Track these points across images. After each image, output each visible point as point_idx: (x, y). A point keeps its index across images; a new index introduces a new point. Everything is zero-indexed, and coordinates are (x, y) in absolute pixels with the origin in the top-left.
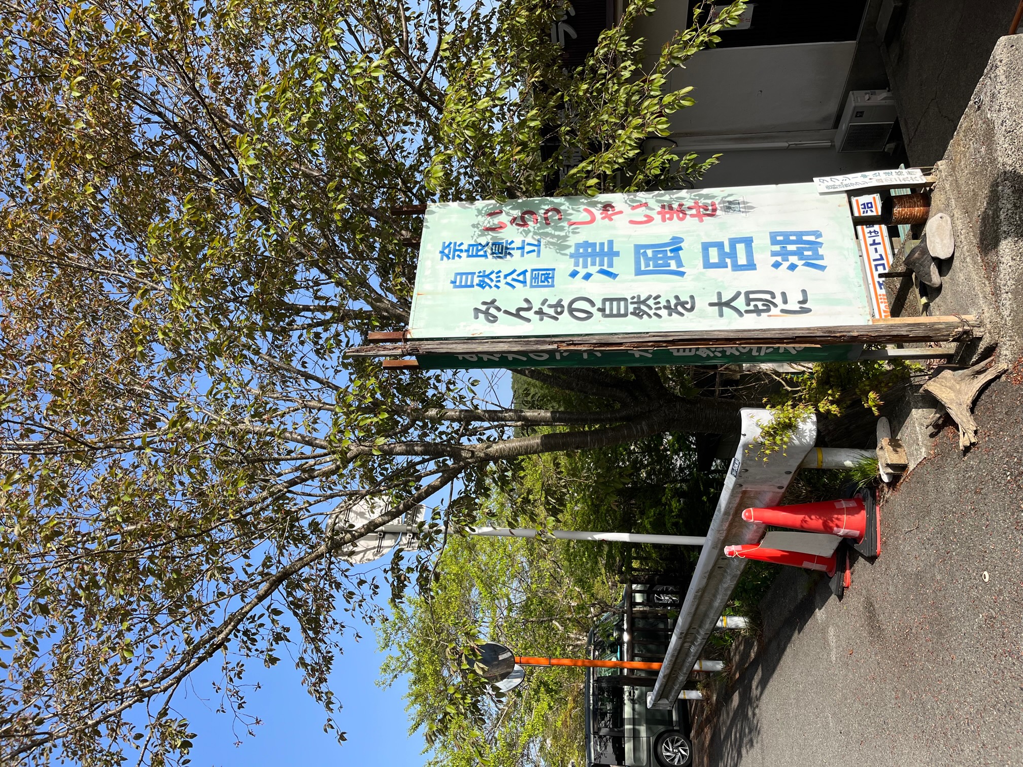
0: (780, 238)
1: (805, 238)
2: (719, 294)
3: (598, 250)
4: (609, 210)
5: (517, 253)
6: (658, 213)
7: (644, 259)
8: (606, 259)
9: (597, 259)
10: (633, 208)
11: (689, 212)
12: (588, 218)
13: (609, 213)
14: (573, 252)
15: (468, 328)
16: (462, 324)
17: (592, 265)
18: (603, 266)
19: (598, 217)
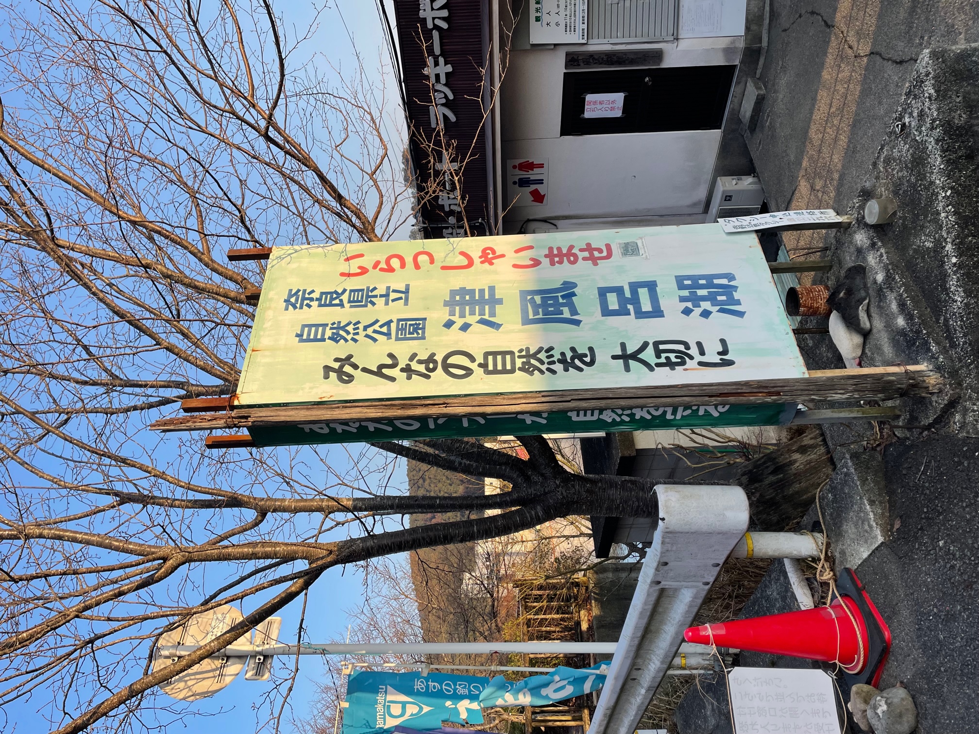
0: (687, 282)
1: (716, 281)
2: (623, 346)
3: (477, 298)
4: (489, 254)
5: (380, 302)
6: (546, 256)
7: (532, 307)
8: (487, 307)
9: (477, 307)
10: (517, 251)
11: (581, 255)
12: (465, 262)
13: (489, 256)
14: (448, 299)
15: (315, 391)
16: (307, 385)
17: (470, 314)
18: (484, 315)
19: (477, 261)
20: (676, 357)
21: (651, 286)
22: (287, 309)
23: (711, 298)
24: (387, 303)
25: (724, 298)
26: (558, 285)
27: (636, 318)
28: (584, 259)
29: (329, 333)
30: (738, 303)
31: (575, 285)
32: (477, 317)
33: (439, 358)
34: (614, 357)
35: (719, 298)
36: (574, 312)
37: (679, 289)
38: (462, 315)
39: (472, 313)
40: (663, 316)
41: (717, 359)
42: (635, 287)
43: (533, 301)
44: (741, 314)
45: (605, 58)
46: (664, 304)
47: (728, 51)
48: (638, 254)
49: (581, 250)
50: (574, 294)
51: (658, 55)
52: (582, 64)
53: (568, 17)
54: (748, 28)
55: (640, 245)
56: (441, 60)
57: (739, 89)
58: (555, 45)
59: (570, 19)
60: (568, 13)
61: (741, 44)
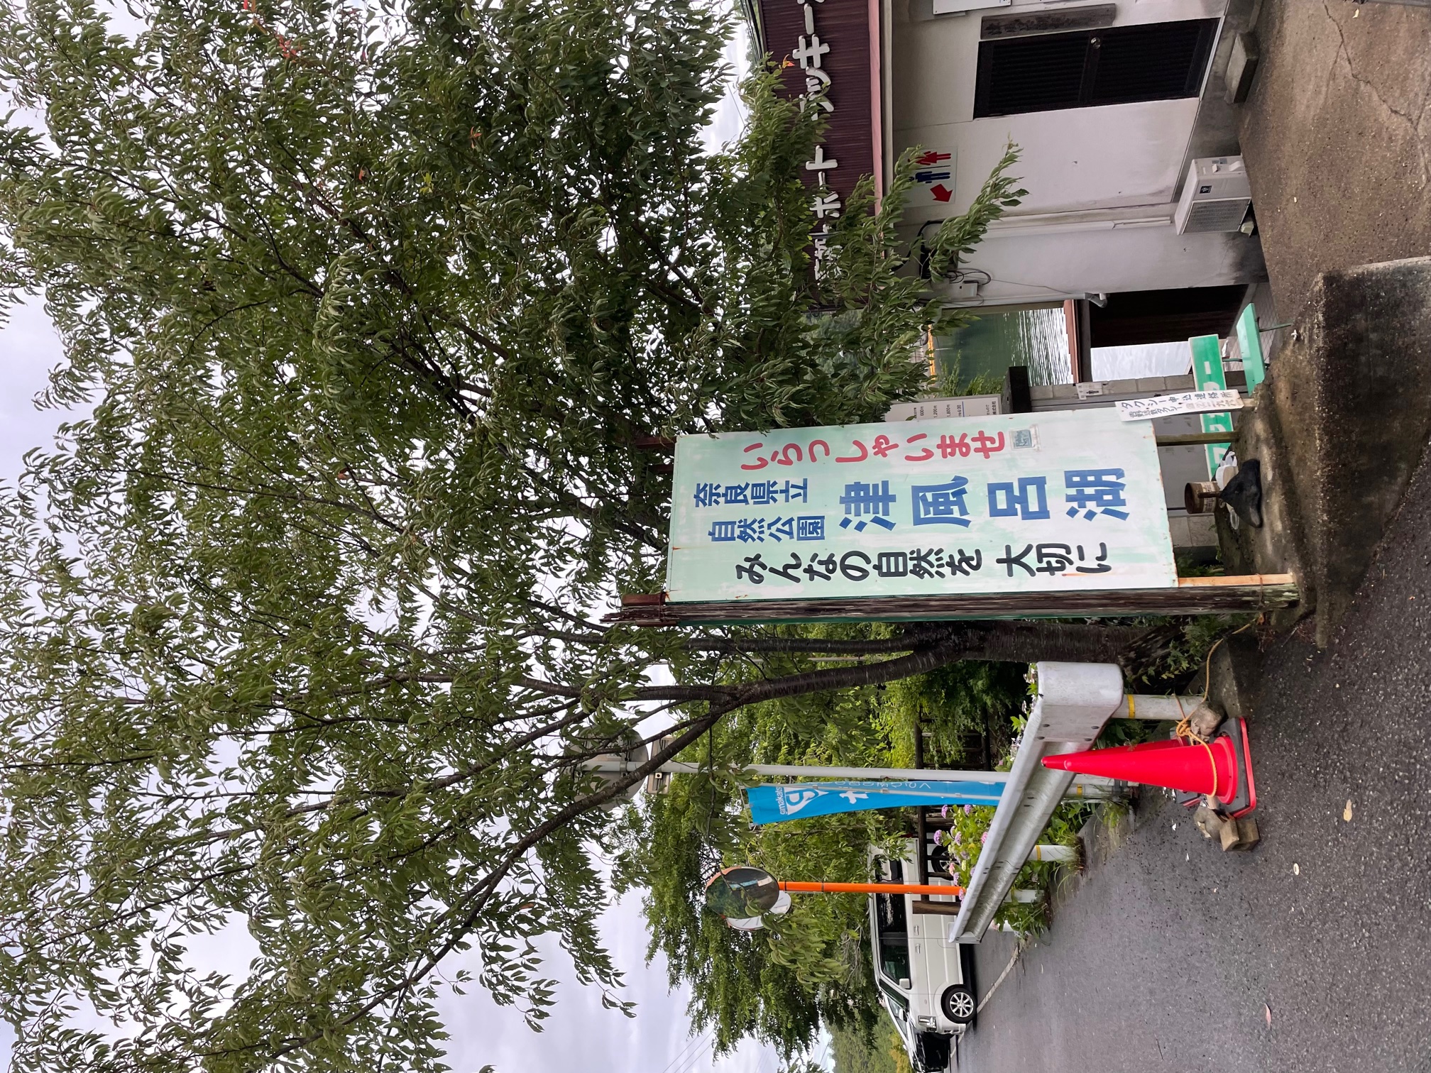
0: (1076, 479)
1: (1105, 478)
2: (1008, 549)
3: (871, 494)
4: (882, 443)
5: (781, 499)
6: (939, 446)
7: (923, 505)
8: (880, 505)
9: (871, 504)
10: (910, 440)
11: (973, 445)
12: (859, 454)
13: (882, 447)
14: (844, 495)
15: (731, 590)
16: (724, 584)
17: (865, 513)
18: (878, 513)
19: (871, 451)
20: (1057, 562)
21: (1040, 483)
22: (698, 506)
23: (1097, 498)
24: (787, 500)
25: (1110, 497)
26: (949, 481)
27: (1023, 519)
29: (737, 532)
30: (1123, 503)
31: (965, 481)
32: (872, 516)
33: (837, 559)
34: (999, 561)
35: (1105, 497)
36: (963, 511)
37: (1068, 486)
38: (858, 514)
39: (867, 511)
40: (1048, 517)
41: (1094, 565)
42: (1024, 483)
43: (924, 499)
44: (1123, 516)
45: (1036, 21)
46: (1050, 503)
48: (1030, 445)
49: (974, 440)
50: (964, 492)
51: (1111, 12)
52: (1004, 31)
55: (1033, 432)
56: (815, 40)
57: (1226, 46)
58: (966, 12)
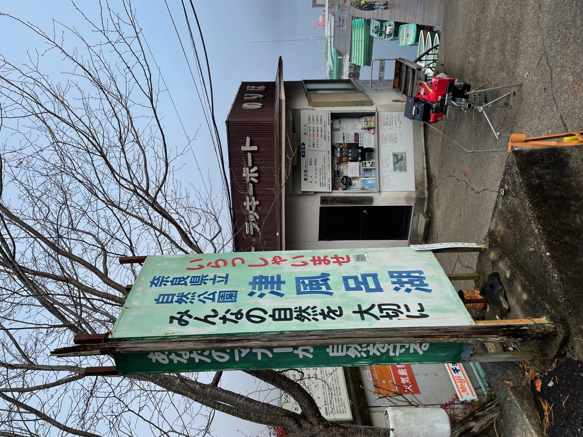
0: (395, 274)
1: (412, 274)
2: (359, 306)
3: (269, 280)
4: (277, 259)
5: (210, 283)
6: (311, 261)
7: (303, 285)
8: (275, 285)
9: (269, 285)
10: (294, 258)
11: (332, 260)
12: (263, 263)
13: (277, 261)
14: (251, 281)
15: (162, 330)
16: (158, 327)
17: (265, 289)
18: (274, 289)
19: (270, 262)
20: (392, 312)
21: (375, 276)
22: (151, 286)
23: (411, 283)
24: (214, 283)
25: (418, 283)
26: (319, 275)
27: (367, 292)
28: (334, 262)
29: (176, 298)
30: (427, 285)
31: (329, 275)
32: (269, 290)
33: (244, 312)
34: (354, 312)
35: (415, 283)
36: (328, 288)
37: (391, 278)
38: (260, 289)
40: (383, 291)
41: (418, 314)
42: (364, 276)
43: (303, 283)
44: (429, 291)
45: (342, 200)
46: (382, 285)
47: (407, 199)
48: (365, 260)
49: (332, 258)
50: (328, 279)
51: (371, 200)
52: (329, 202)
53: (321, 179)
54: (417, 188)
55: (366, 255)
56: (253, 198)
57: (416, 218)
58: (315, 192)
59: (323, 180)
60: (321, 177)
61: (414, 195)
